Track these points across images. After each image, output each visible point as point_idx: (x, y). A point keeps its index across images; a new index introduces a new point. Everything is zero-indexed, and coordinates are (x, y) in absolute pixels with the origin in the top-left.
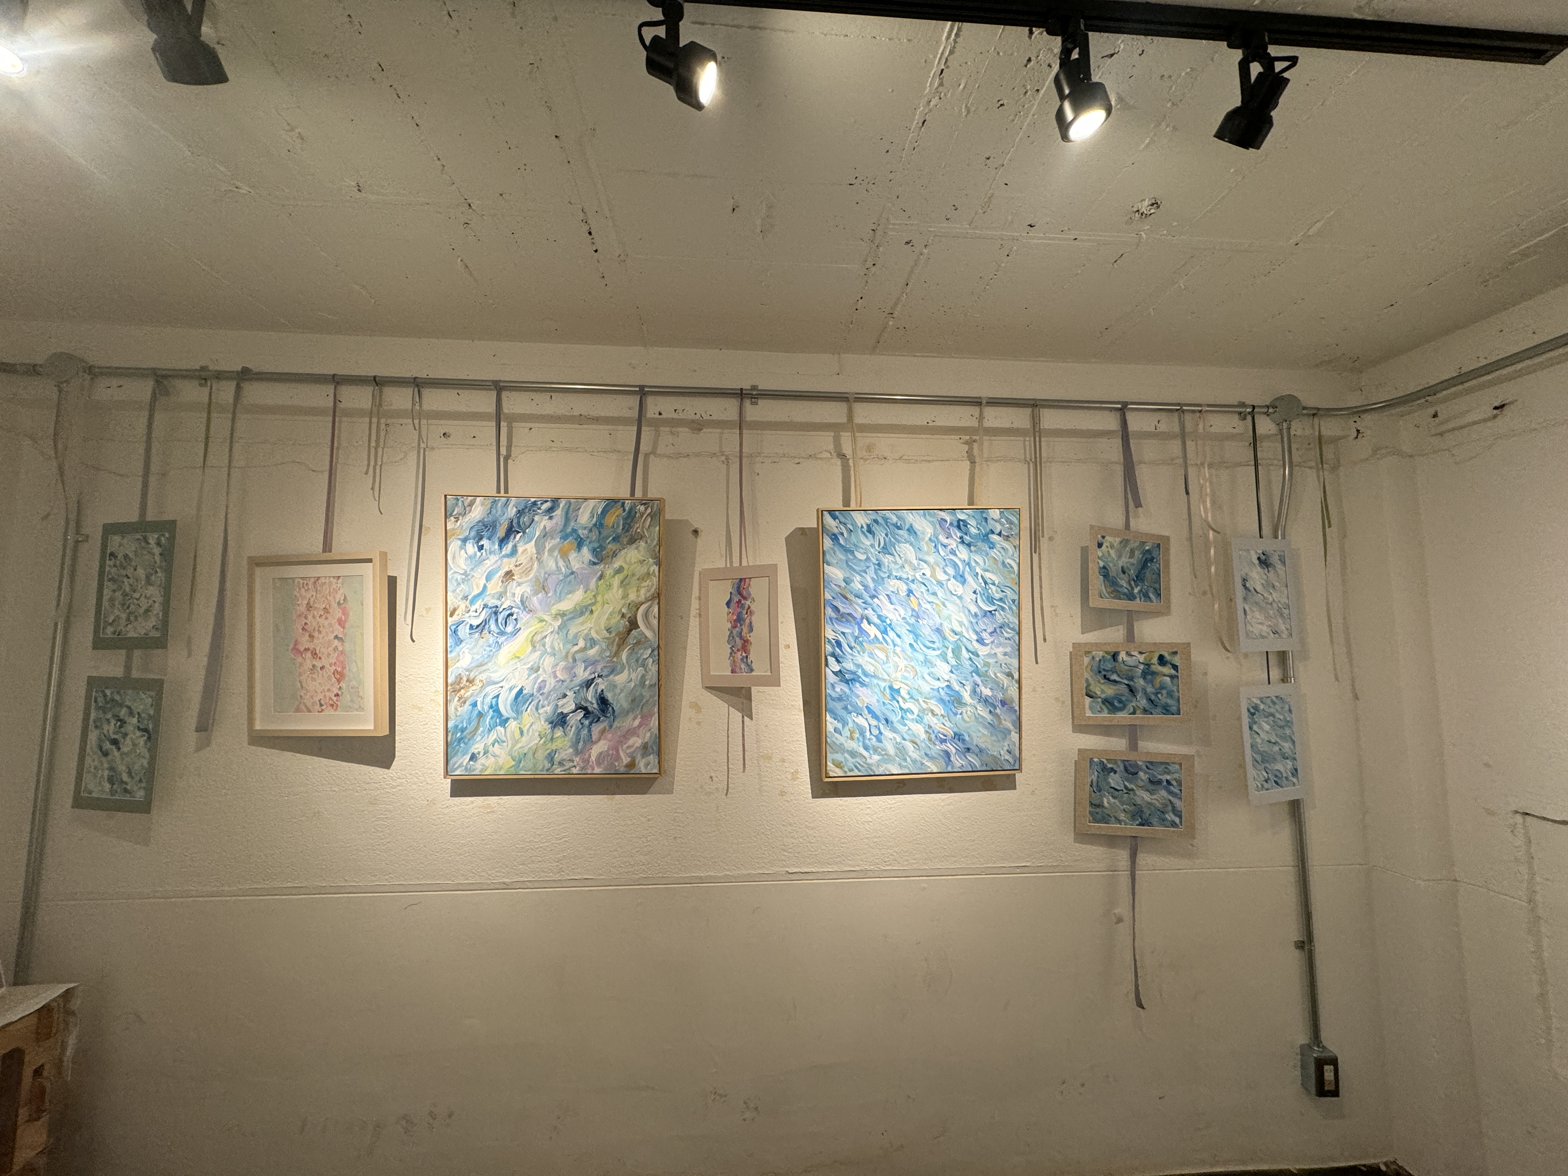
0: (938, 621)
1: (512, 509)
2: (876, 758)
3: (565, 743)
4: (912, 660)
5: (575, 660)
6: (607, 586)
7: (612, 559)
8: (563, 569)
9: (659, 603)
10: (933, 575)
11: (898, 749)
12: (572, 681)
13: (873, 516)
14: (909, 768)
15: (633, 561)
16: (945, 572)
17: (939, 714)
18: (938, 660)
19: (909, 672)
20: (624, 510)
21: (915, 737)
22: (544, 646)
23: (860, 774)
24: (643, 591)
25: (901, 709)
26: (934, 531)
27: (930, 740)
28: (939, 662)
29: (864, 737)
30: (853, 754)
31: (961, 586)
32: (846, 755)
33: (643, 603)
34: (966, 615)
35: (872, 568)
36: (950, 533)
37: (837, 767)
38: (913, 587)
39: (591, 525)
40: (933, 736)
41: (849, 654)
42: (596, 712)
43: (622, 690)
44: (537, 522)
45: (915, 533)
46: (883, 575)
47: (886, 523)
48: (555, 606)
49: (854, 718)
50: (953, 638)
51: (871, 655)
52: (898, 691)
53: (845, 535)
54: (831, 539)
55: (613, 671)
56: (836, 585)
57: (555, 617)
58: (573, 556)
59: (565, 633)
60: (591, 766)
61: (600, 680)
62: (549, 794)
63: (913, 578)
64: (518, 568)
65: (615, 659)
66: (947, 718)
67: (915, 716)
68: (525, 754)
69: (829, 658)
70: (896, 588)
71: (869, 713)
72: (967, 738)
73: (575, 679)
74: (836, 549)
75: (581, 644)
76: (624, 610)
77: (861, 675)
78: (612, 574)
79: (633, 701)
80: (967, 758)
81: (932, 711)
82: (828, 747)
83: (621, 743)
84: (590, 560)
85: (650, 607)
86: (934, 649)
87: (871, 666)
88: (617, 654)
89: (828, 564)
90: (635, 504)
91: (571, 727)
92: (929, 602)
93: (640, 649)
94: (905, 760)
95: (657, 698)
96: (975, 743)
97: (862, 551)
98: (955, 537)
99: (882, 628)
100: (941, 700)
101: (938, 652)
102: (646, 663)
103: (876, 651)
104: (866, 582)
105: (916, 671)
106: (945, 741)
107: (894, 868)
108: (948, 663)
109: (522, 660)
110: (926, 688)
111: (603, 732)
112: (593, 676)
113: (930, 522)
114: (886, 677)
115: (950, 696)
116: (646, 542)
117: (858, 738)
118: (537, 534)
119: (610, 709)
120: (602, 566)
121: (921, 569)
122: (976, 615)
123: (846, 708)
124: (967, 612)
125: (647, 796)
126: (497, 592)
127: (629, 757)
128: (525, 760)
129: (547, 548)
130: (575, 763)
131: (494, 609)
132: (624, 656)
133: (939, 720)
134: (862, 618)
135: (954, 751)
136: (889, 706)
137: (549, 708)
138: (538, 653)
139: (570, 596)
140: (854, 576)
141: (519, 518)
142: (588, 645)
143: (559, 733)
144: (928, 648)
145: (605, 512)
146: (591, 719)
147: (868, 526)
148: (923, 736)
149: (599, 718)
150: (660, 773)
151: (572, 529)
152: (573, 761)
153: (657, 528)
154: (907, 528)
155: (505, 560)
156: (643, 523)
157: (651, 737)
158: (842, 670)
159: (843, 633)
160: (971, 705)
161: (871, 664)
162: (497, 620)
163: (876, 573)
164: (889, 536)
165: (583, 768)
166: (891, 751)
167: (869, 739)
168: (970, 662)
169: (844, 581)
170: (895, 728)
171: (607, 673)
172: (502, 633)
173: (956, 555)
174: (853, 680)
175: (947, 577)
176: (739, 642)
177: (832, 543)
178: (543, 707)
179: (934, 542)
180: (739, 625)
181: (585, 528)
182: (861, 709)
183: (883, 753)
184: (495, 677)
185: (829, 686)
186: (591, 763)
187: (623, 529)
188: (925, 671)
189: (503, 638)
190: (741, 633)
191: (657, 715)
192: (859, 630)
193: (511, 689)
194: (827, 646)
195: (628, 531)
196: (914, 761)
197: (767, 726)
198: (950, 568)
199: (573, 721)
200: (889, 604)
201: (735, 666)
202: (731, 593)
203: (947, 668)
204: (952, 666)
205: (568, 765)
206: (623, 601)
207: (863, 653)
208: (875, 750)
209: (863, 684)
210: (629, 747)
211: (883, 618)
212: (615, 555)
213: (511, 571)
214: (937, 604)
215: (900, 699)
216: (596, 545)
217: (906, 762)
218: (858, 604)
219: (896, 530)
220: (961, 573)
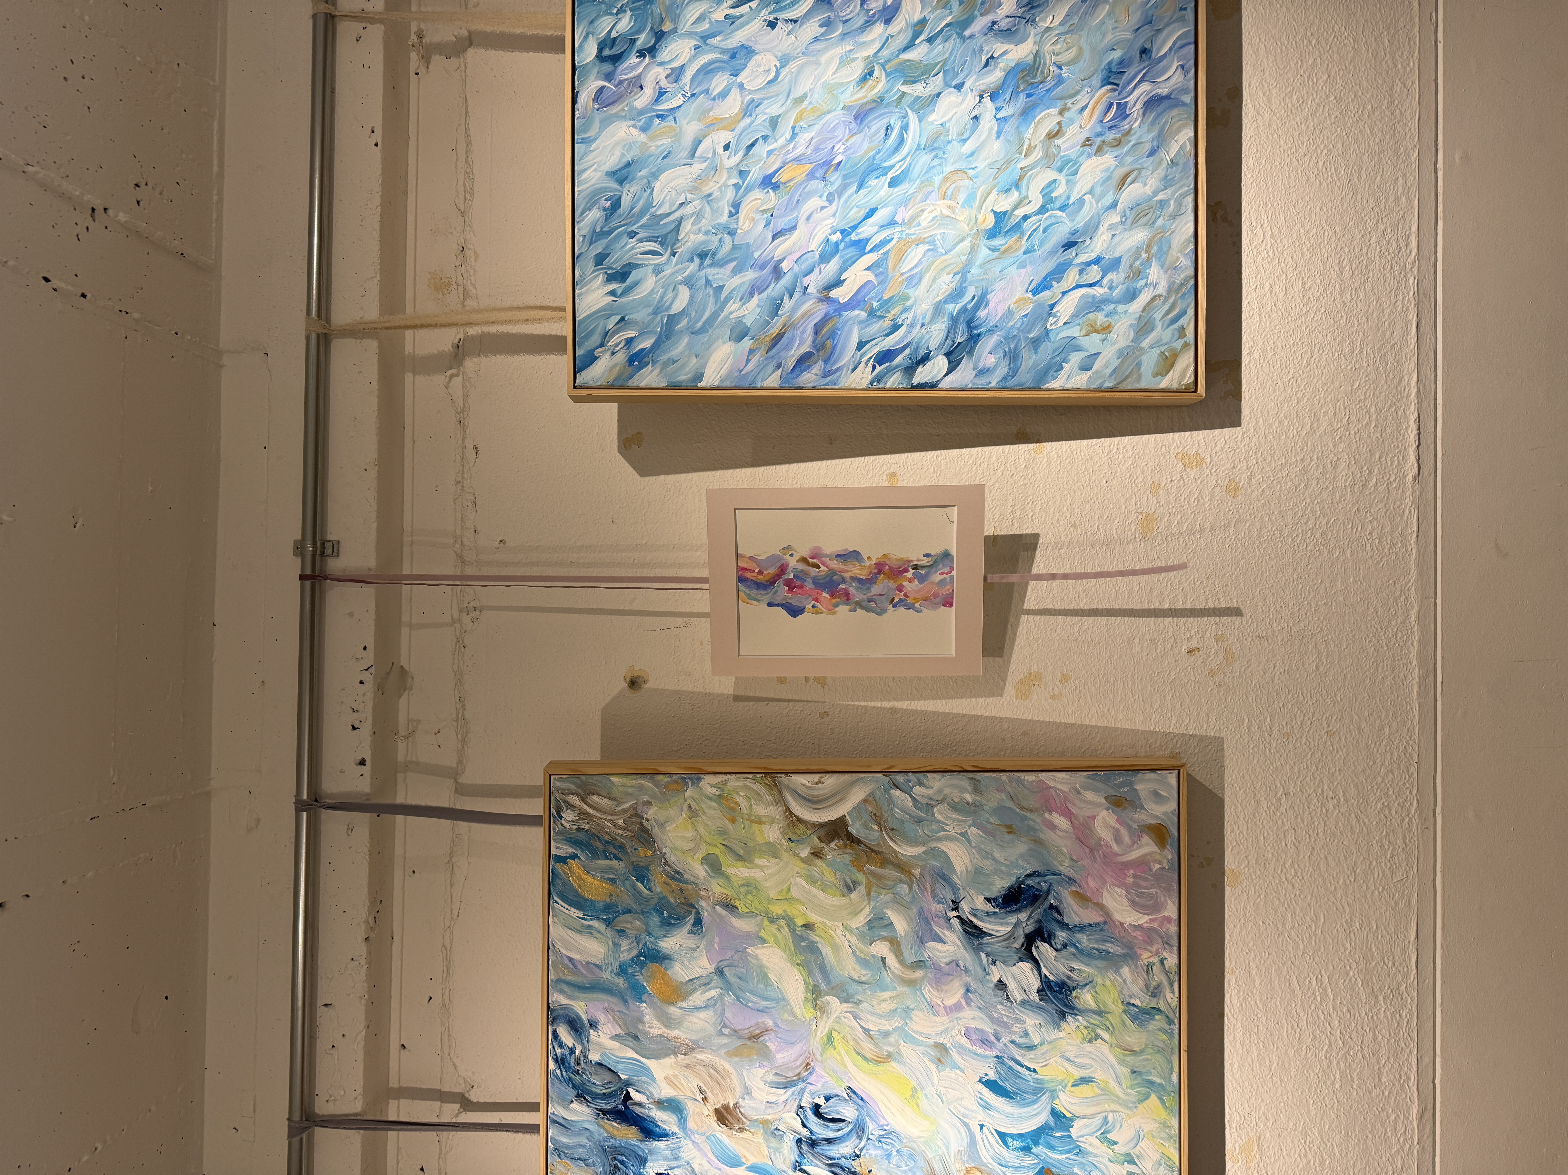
0: (837, 116)
1: (574, 1111)
2: (1155, 273)
3: (1108, 983)
4: (929, 181)
5: (919, 964)
6: (749, 892)
7: (686, 882)
8: (713, 993)
9: (788, 773)
10: (729, 125)
11: (1136, 220)
12: (966, 970)
13: (586, 266)
14: (1184, 196)
15: (690, 834)
16: (723, 95)
17: (1059, 119)
18: (932, 118)
19: (958, 189)
20: (574, 857)
21: (1109, 178)
22: (887, 1034)
23: (1191, 312)
24: (761, 810)
25: (1042, 210)
26: (624, 118)
27: (1118, 143)
28: (935, 117)
29: (1105, 301)
30: (1143, 327)
31: (757, 58)
32: (1145, 343)
33: (788, 811)
34: (826, 49)
35: (710, 272)
36: (630, 81)
37: (1172, 365)
38: (756, 173)
39: (609, 932)
40: (1110, 136)
41: (909, 331)
42: (1038, 913)
43: (988, 855)
44: (603, 1054)
45: (628, 165)
46: (727, 247)
47: (603, 234)
48: (798, 1012)
49: (1061, 323)
50: (879, 84)
51: (913, 280)
52: (1000, 217)
53: (632, 334)
54: (640, 368)
55: (943, 877)
56: (748, 361)
57: (819, 1008)
58: (680, 972)
59: (859, 988)
60: (1161, 925)
61: (965, 907)
62: (1222, 1015)
63: (735, 173)
64: (709, 1095)
65: (917, 872)
66: (1069, 102)
67: (1062, 178)
68: (1134, 1072)
69: (916, 381)
70: (757, 216)
71: (1048, 287)
72: (1116, 55)
73: (961, 964)
74: (665, 357)
75: (881, 949)
76: (805, 853)
77: (959, 306)
78: (721, 881)
79: (1010, 829)
80: (1165, 56)
81: (1053, 135)
82: (1121, 387)
83: (1108, 858)
84: (691, 932)
85: (795, 793)
86: (905, 128)
87: (939, 281)
88: (903, 867)
89: (700, 376)
90: (560, 833)
91: (1072, 970)
92: (794, 135)
93: (893, 815)
94: (1162, 204)
95: (1004, 777)
96: (1129, 35)
97: (670, 295)
98: (640, 70)
99: (852, 252)
100: (1026, 113)
101: (913, 118)
102: (924, 801)
103: (905, 267)
104: (743, 290)
105: (954, 172)
106: (1122, 107)
107: (1414, 228)
108: (938, 95)
109: (920, 1084)
110: (996, 149)
111: (1083, 898)
112: (955, 922)
113: (602, 129)
114: (966, 244)
115: (1015, 93)
116: (648, 803)
117: (1106, 316)
118: (632, 1054)
119: (1030, 882)
120: (703, 904)
121: (714, 154)
122: (827, 24)
123: (1036, 343)
124: (819, 46)
125: (1226, 799)
126: (767, 1141)
127: (1140, 838)
128: (1149, 1073)
129: (665, 1032)
130: (1155, 960)
131: (805, 1147)
132: (907, 851)
133: (1072, 121)
134: (827, 299)
135: (1145, 87)
136: (1036, 241)
137: (1029, 1021)
138: (906, 1049)
139: (772, 977)
140: (727, 317)
141: (596, 1096)
142: (884, 934)
143: (1085, 998)
144: (901, 141)
145: (578, 902)
146: (1054, 926)
147: (610, 278)
148: (1108, 159)
149: (1051, 906)
150: (1178, 769)
151: (618, 974)
152: (1149, 967)
153: (615, 779)
154: (616, 186)
155: (691, 1124)
156: (604, 812)
157: (1095, 790)
158: (944, 351)
159: (861, 345)
160: (1039, 43)
161: (934, 280)
162: (829, 1141)
163: (721, 264)
164: (634, 228)
165: (1167, 943)
166: (1139, 236)
167: (1111, 288)
168: (939, 40)
169: (739, 339)
170: (1087, 226)
171: (948, 888)
172: (859, 1129)
173: (682, 67)
174: (970, 325)
175: (735, 92)
176: (882, 586)
177: (650, 366)
178: (1026, 1034)
179: (651, 119)
180: (842, 586)
181: (616, 945)
182: (1039, 306)
183: (1144, 255)
184: (957, 1142)
185: (981, 382)
186: (1155, 925)
187: (617, 858)
188: (957, 150)
189: (871, 1126)
190: (860, 581)
191: (1043, 775)
192: (853, 308)
193: (986, 1106)
194: (888, 385)
195: (622, 847)
196: (1167, 182)
197: (1074, 526)
198: (714, 83)
199: (1060, 966)
200: (797, 233)
201: (935, 596)
202: (769, 605)
203: (950, 98)
204: (947, 85)
205: (1158, 976)
206: (785, 856)
207: (907, 298)
208: (1137, 274)
209: (981, 301)
210: (1118, 840)
211: (829, 248)
212: (676, 876)
213: (717, 1111)
214: (798, 118)
215: (1020, 213)
216: (655, 919)
217: (1168, 200)
218: (794, 309)
219: (621, 211)
220: (726, 57)
